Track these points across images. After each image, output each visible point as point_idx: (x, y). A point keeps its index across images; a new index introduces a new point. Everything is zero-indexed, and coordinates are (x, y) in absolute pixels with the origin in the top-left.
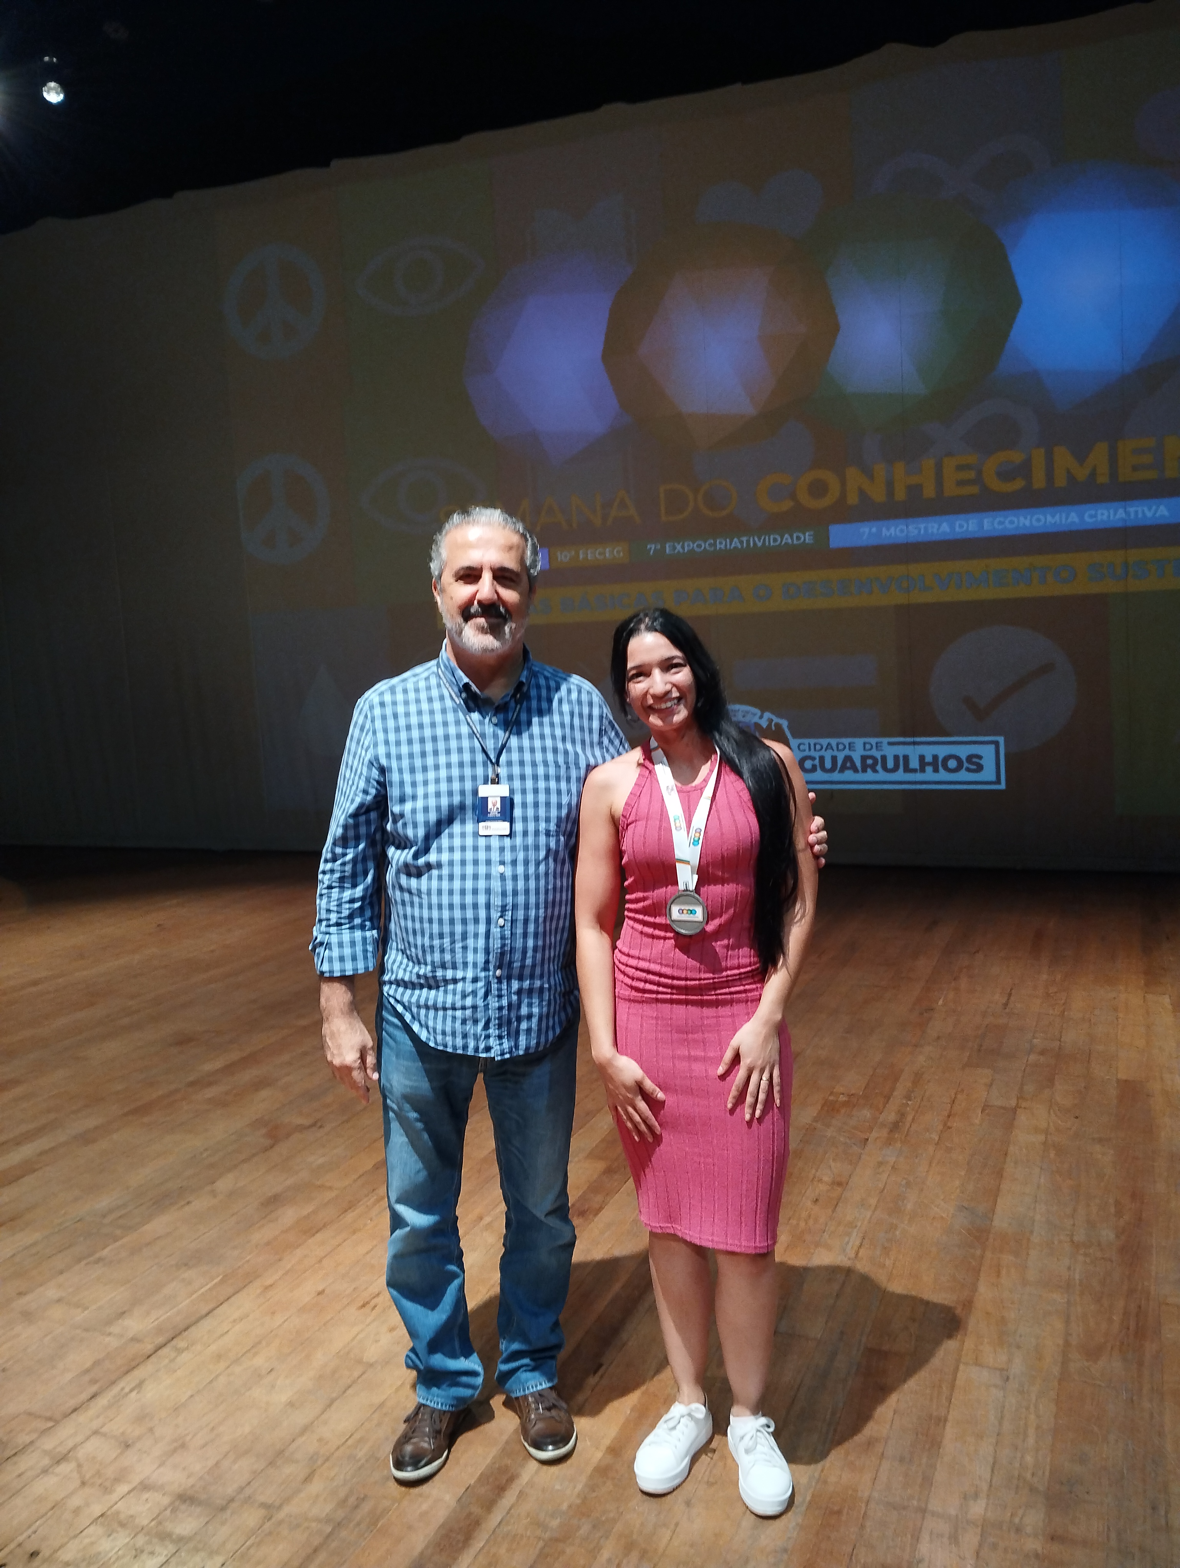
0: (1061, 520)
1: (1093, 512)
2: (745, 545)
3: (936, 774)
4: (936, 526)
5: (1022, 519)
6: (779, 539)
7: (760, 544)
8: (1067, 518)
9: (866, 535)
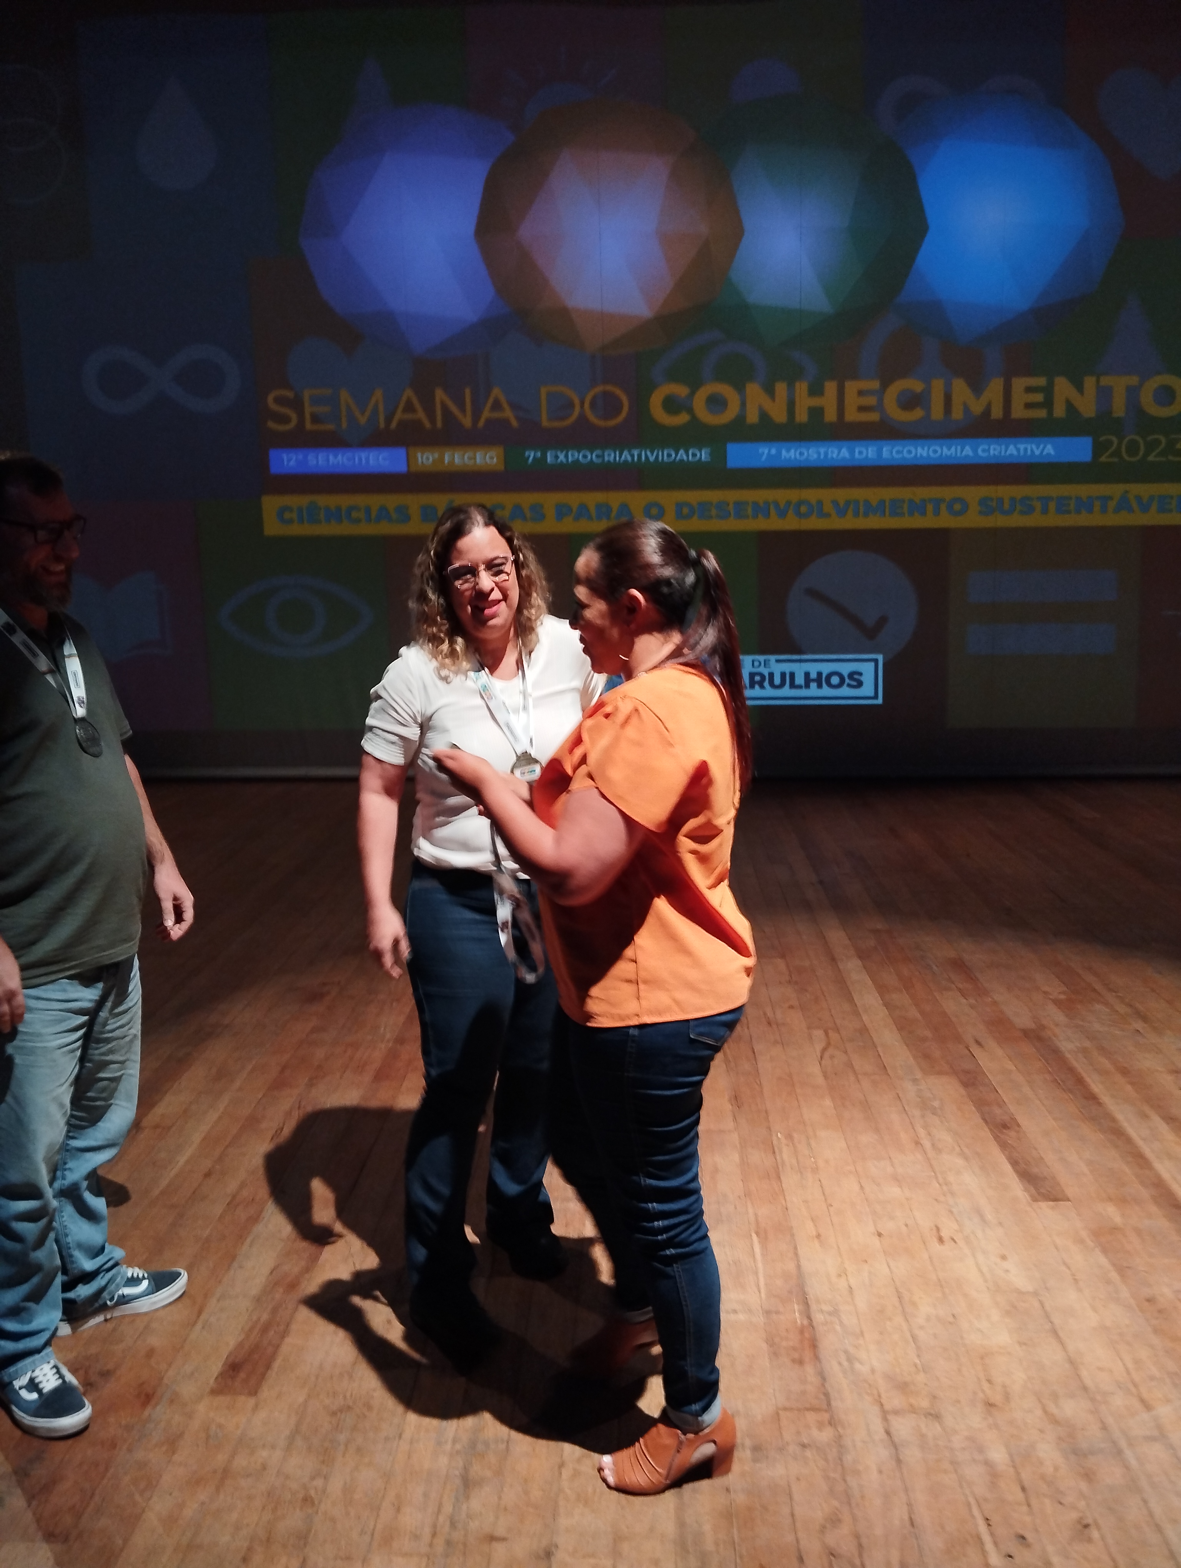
2: (636, 458)
3: (819, 690)
4: (835, 451)
6: (674, 456)
7: (652, 459)
8: (962, 452)
9: (764, 456)
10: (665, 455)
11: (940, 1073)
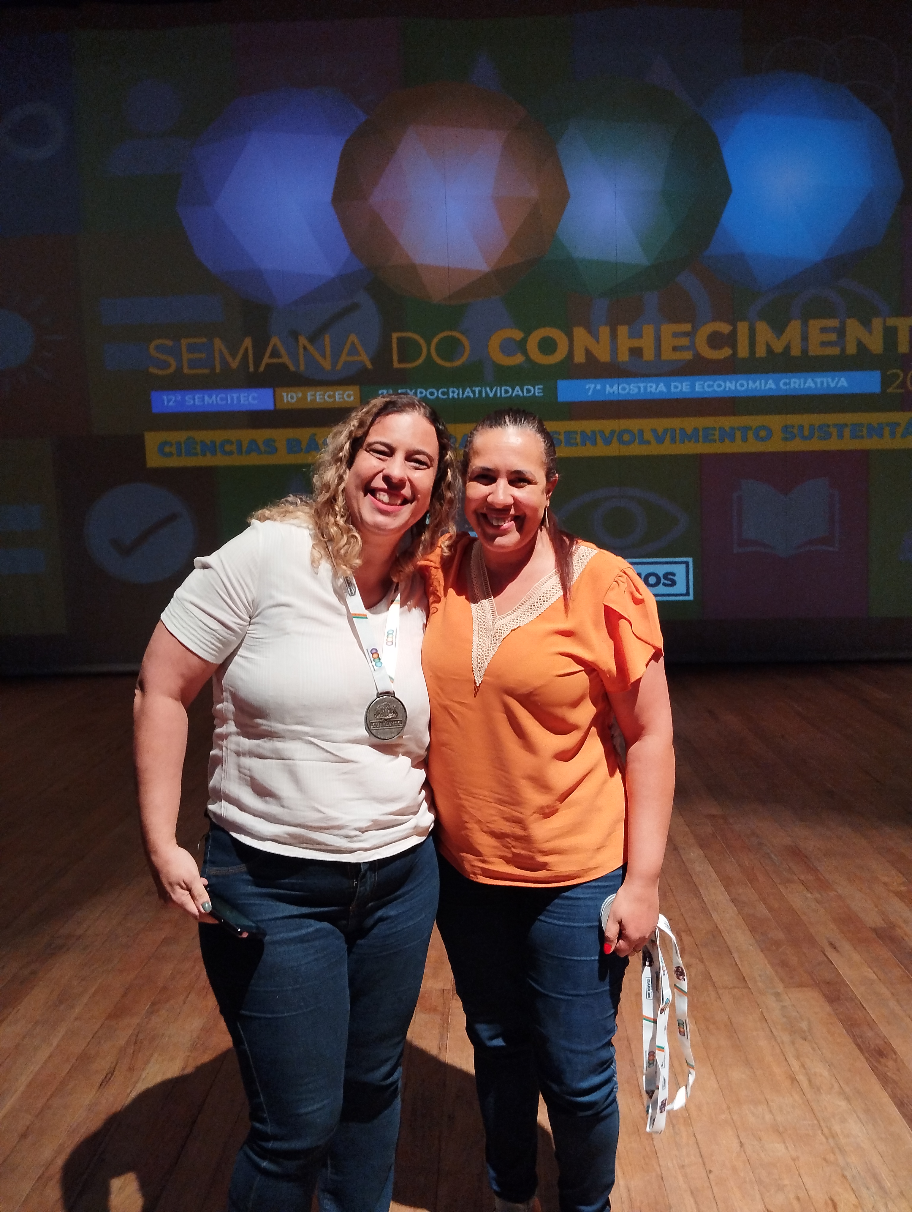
2: (477, 395)
5: (728, 383)
6: (510, 390)
8: (765, 386)
9: (591, 390)
10: (503, 392)
11: (801, 985)
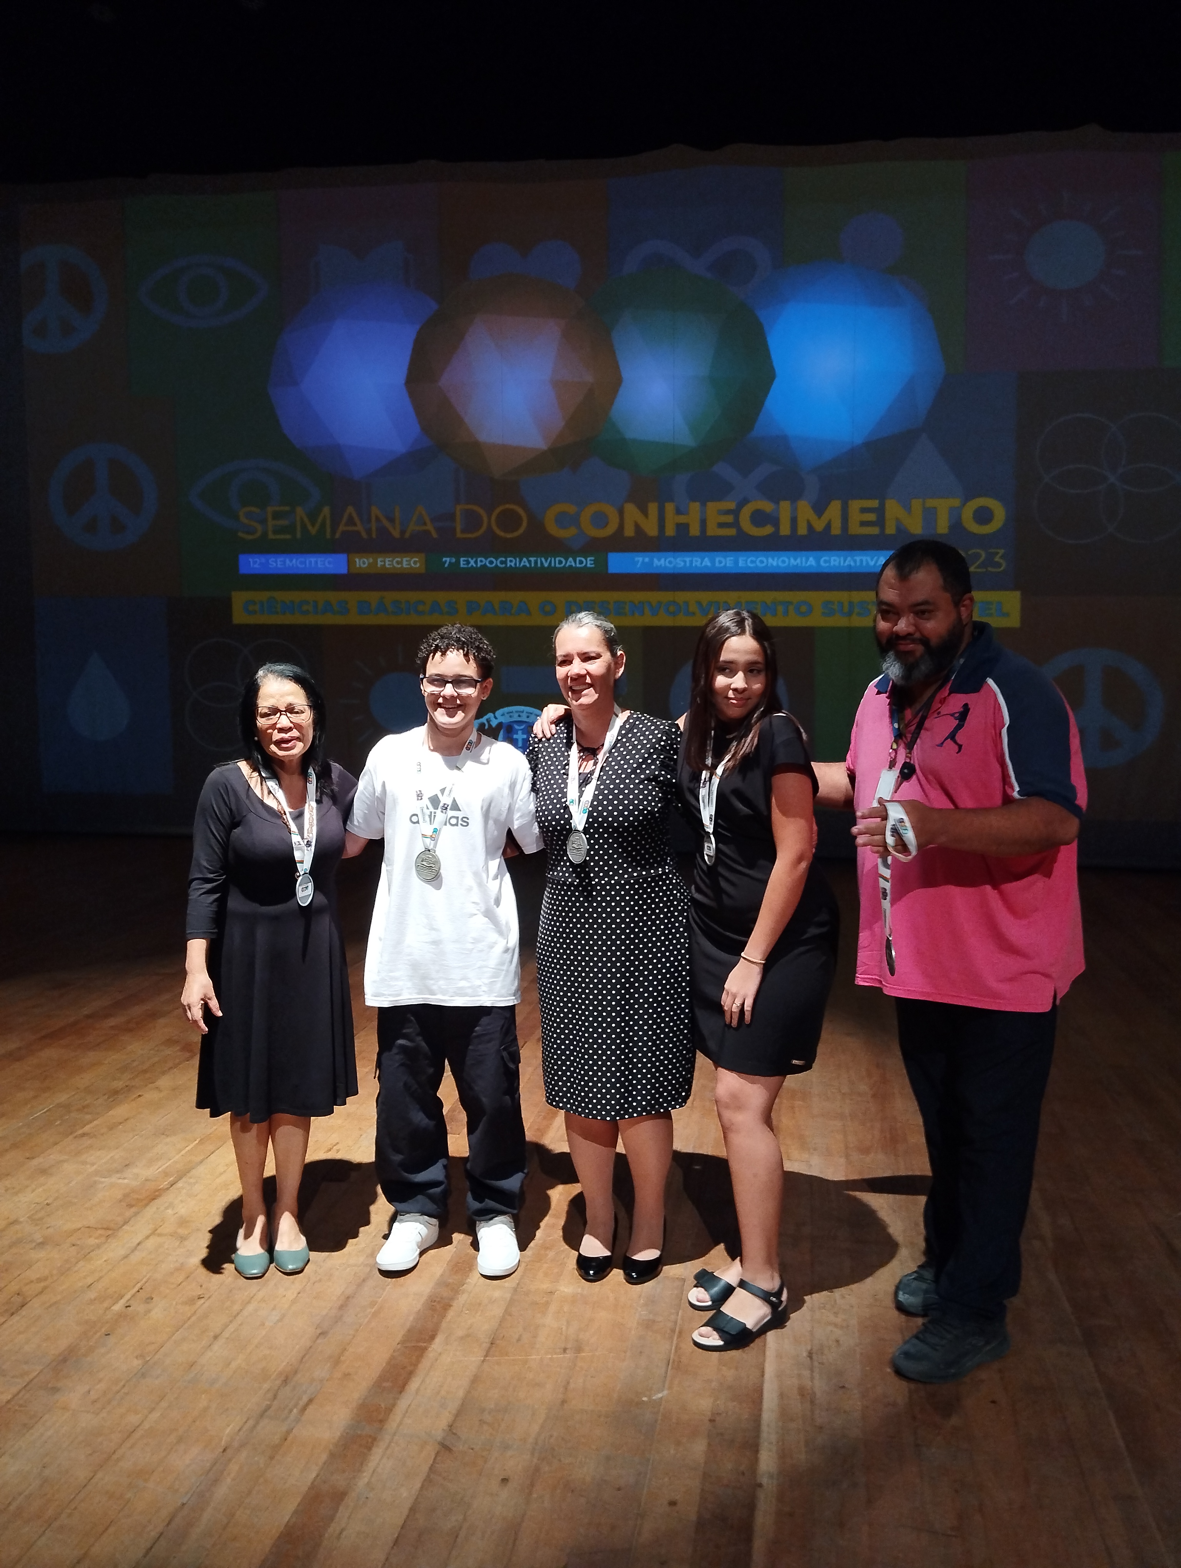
0: (802, 563)
1: (827, 558)
2: (533, 565)
4: (699, 560)
5: (770, 560)
6: (564, 562)
7: (546, 565)
8: (806, 563)
9: (639, 563)
10: (557, 562)
